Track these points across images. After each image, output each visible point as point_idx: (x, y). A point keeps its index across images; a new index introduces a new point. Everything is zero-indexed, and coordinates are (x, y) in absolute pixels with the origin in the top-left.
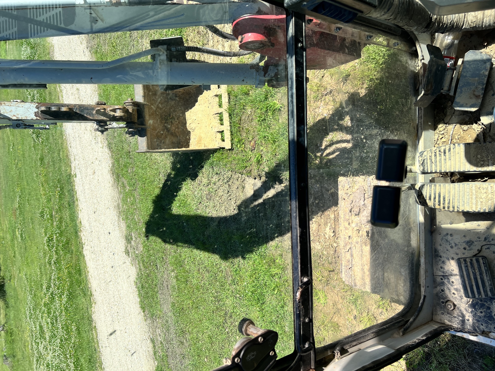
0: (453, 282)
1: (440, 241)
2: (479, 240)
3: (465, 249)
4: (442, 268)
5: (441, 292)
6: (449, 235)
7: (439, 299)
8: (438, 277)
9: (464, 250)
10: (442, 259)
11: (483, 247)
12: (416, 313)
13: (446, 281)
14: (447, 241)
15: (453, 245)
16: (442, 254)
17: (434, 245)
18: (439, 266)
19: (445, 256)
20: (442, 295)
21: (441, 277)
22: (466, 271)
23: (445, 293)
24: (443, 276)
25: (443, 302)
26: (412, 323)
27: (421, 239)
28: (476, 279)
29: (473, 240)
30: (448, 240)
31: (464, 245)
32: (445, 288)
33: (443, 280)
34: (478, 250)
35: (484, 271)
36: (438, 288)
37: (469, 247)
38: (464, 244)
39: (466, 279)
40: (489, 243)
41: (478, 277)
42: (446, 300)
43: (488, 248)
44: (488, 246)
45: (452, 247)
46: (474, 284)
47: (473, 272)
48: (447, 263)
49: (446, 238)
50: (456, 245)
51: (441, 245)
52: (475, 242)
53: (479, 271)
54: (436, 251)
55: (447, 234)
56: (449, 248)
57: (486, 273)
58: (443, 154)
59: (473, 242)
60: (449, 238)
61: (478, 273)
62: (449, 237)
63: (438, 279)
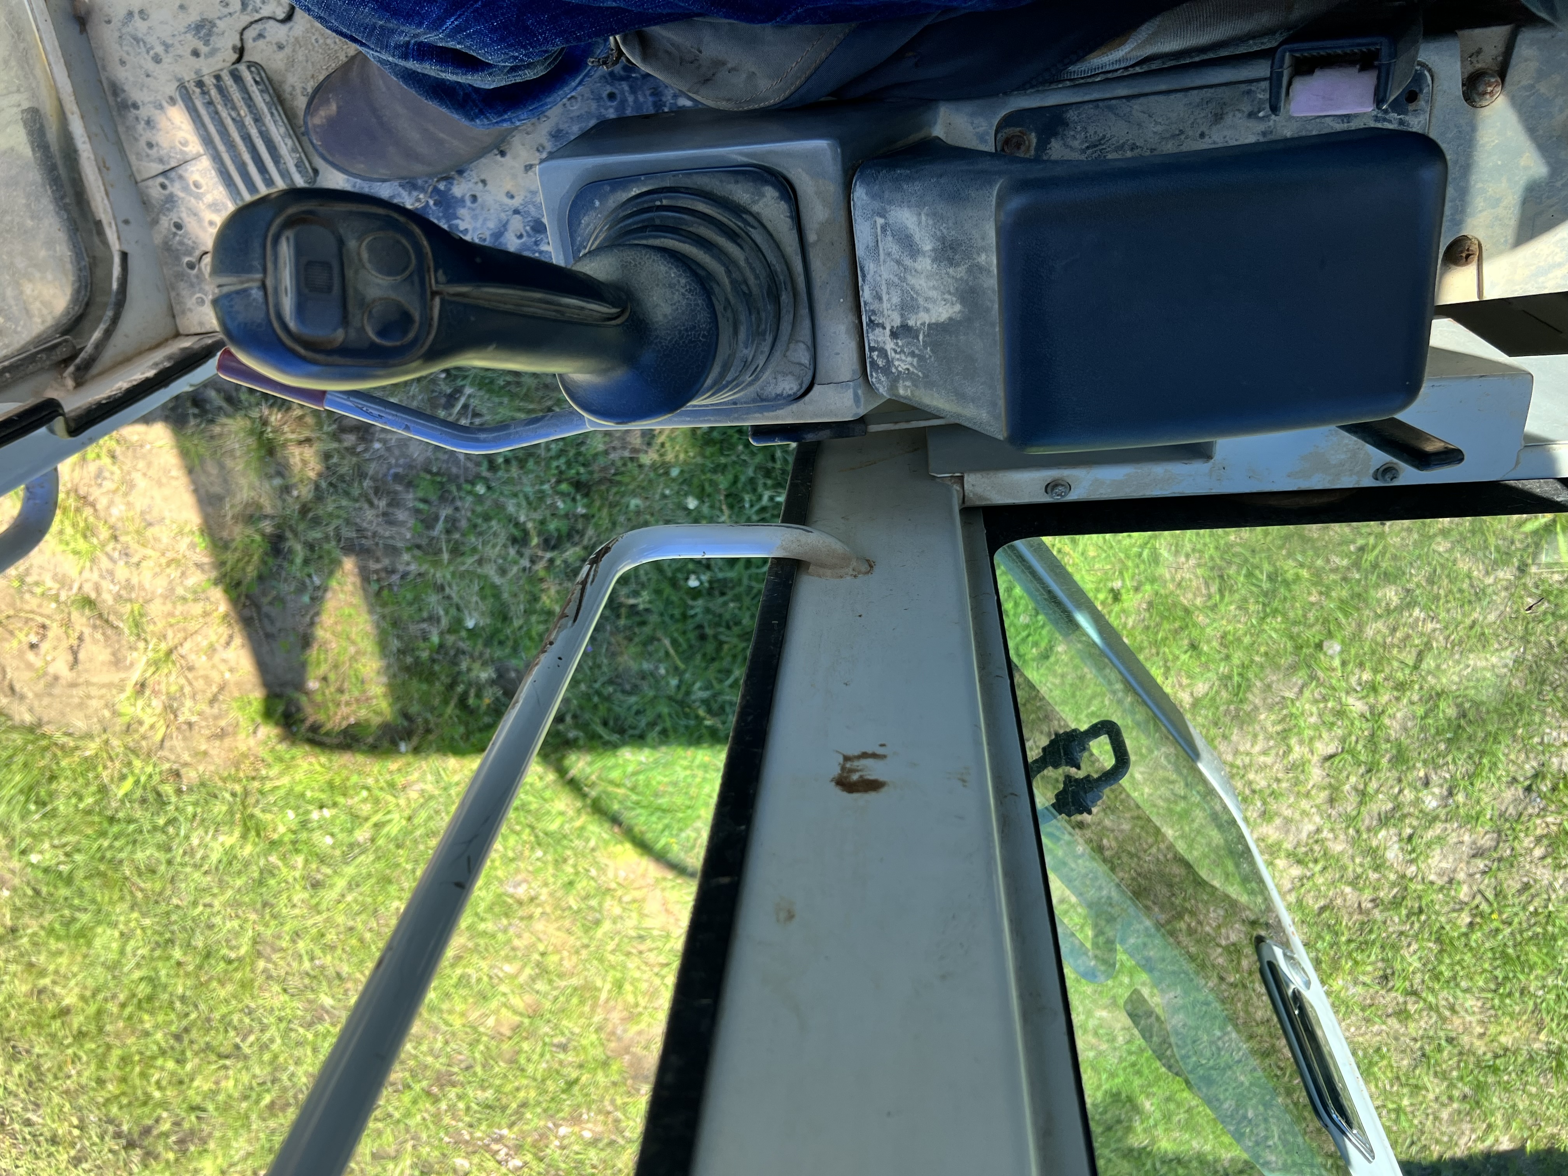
0: (197, 185)
1: (117, 47)
2: (226, 11)
3: (196, 53)
4: (150, 145)
5: (175, 234)
6: (137, 16)
7: (177, 259)
8: (150, 183)
9: (194, 59)
10: (143, 113)
11: (245, 36)
12: (110, 313)
13: (175, 189)
14: (137, 40)
15: (159, 49)
16: (136, 95)
17: (104, 68)
18: (142, 143)
19: (147, 99)
20: (181, 243)
21: (161, 179)
22: (212, 119)
23: (187, 233)
24: (164, 173)
25: (191, 266)
26: (100, 346)
27: (48, 48)
28: (247, 139)
29: (210, 15)
30: (140, 35)
31: (191, 41)
32: (184, 215)
33: (170, 189)
34: (234, 48)
35: (266, 110)
36: (165, 223)
37: (207, 43)
38: (189, 36)
39: (221, 148)
40: (257, 16)
41: (254, 132)
42: (197, 253)
43: (261, 36)
44: (258, 27)
45: (157, 60)
46: (247, 157)
47: (233, 119)
48: (162, 121)
49: (129, 29)
50: (167, 47)
51: (123, 63)
52: (218, 22)
53: (251, 112)
54: (116, 89)
55: (130, 14)
56: (150, 65)
57: (272, 114)
59: (214, 25)
61: (248, 121)
62: (137, 22)
63: (155, 192)
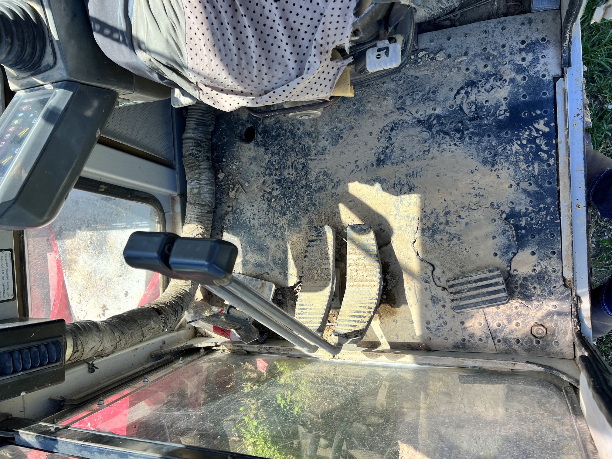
0: (499, 325)
1: (440, 339)
2: (429, 289)
3: (444, 306)
4: (480, 340)
5: (522, 344)
6: (428, 326)
7: (534, 347)
8: (497, 347)
9: (446, 308)
10: (467, 338)
11: (439, 285)
12: (555, 372)
13: (501, 336)
14: (437, 329)
15: (441, 321)
16: (459, 338)
17: (448, 348)
18: (479, 343)
19: (461, 334)
20: (526, 343)
21: (496, 341)
22: (467, 299)
23: (521, 338)
24: (493, 339)
25: (538, 342)
26: (569, 377)
28: (476, 288)
29: (430, 296)
30: (436, 327)
31: (439, 306)
32: (513, 337)
33: (500, 338)
34: (443, 290)
35: (466, 279)
36: (516, 347)
37: (440, 301)
38: (437, 307)
40: (431, 278)
41: (474, 285)
42: (532, 337)
43: (439, 279)
44: (436, 279)
45: (446, 323)
46: (485, 290)
47: (468, 291)
48: (471, 330)
49: (433, 330)
50: (440, 317)
51: (446, 339)
52: (433, 294)
53: (466, 284)
55: (428, 328)
56: (447, 327)
57: (468, 277)
58: (304, 311)
59: (433, 296)
60: (432, 326)
61: (469, 286)
63: (501, 346)
